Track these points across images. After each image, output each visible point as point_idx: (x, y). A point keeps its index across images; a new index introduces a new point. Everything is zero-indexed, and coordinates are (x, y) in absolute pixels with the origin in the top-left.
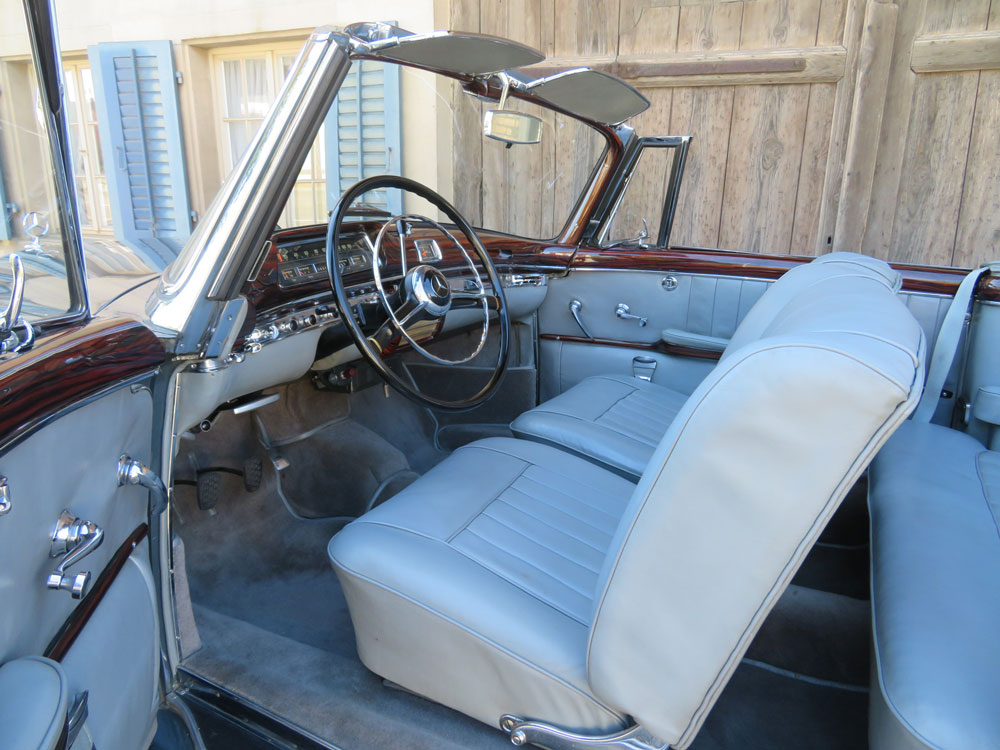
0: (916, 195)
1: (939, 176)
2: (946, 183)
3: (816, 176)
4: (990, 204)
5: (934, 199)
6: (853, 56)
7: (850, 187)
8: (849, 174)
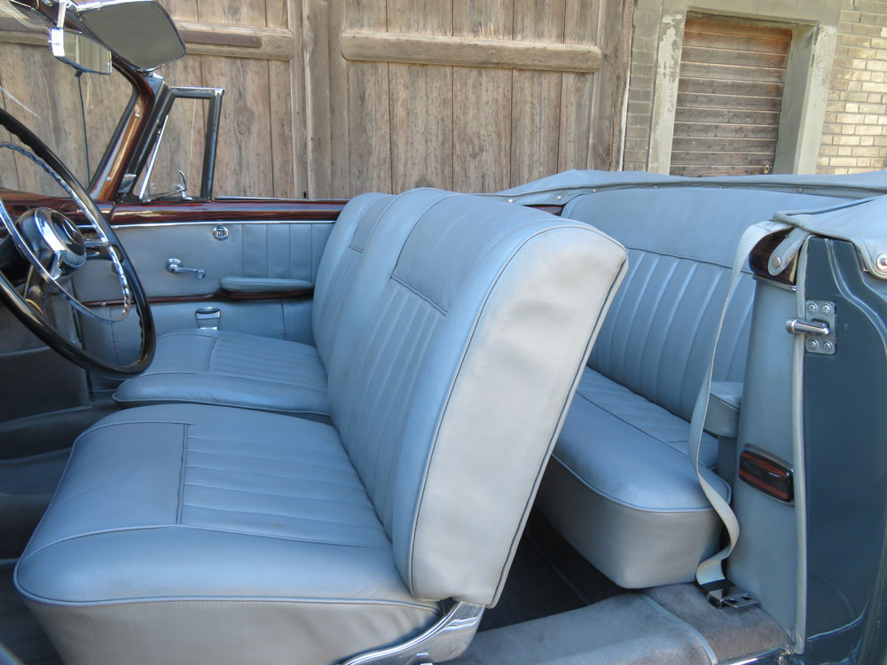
0: (361, 157)
1: (374, 141)
2: (379, 149)
3: (285, 141)
4: (409, 163)
5: (374, 160)
6: (299, 40)
7: (314, 150)
8: (312, 139)
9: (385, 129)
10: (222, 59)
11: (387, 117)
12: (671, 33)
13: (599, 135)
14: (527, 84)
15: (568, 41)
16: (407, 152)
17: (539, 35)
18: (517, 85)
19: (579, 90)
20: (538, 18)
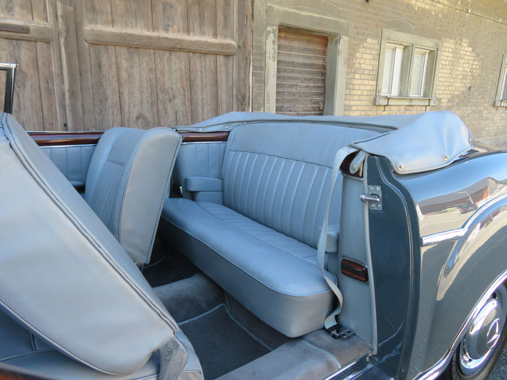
0: (101, 101)
1: (109, 93)
2: (112, 98)
3: (50, 92)
4: (132, 105)
5: (109, 103)
6: (56, 30)
7: (70, 97)
8: (68, 91)
9: (115, 85)
10: (2, 39)
11: (116, 78)
12: (272, 35)
13: (239, 90)
14: (198, 61)
15: (218, 37)
16: (129, 98)
17: (203, 33)
18: (192, 61)
19: (226, 64)
20: (202, 24)
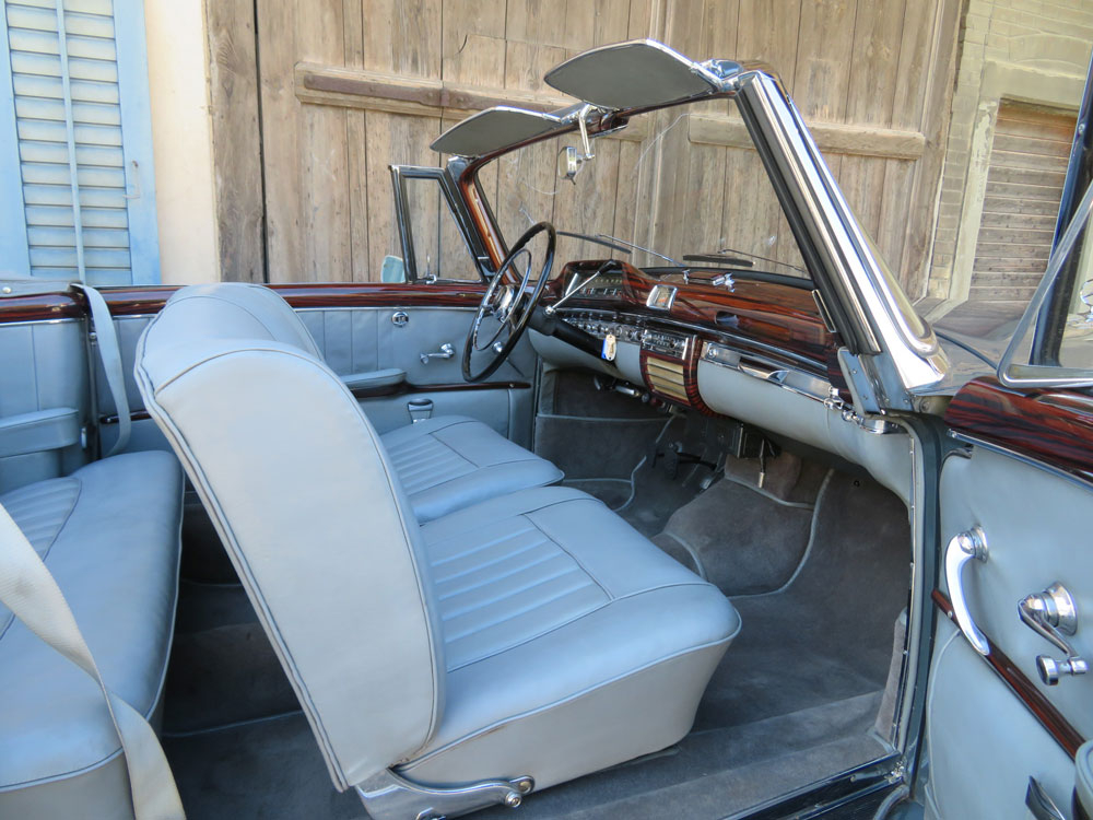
1: (707, 229)
7: (657, 236)
8: (656, 225)
9: (718, 215)
11: (720, 203)
12: (986, 119)
13: (917, 227)
14: (854, 171)
15: (894, 126)
16: (735, 240)
17: (869, 119)
18: (845, 171)
19: (900, 178)
20: (870, 102)
